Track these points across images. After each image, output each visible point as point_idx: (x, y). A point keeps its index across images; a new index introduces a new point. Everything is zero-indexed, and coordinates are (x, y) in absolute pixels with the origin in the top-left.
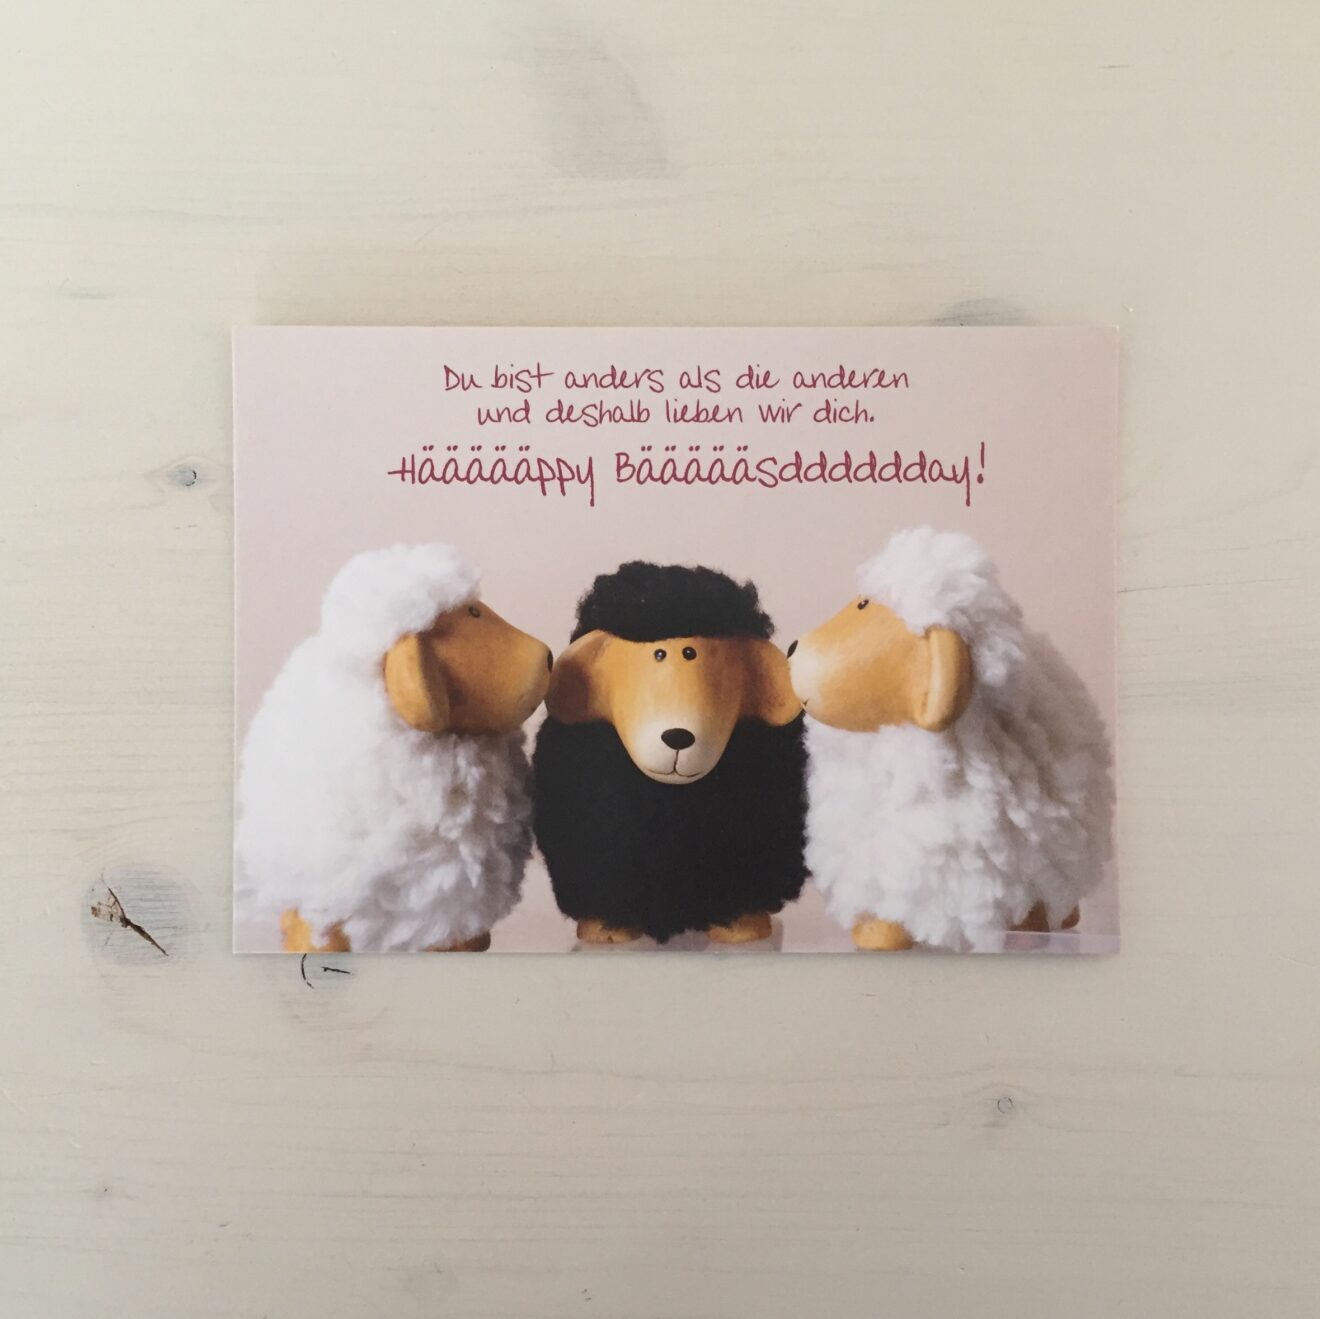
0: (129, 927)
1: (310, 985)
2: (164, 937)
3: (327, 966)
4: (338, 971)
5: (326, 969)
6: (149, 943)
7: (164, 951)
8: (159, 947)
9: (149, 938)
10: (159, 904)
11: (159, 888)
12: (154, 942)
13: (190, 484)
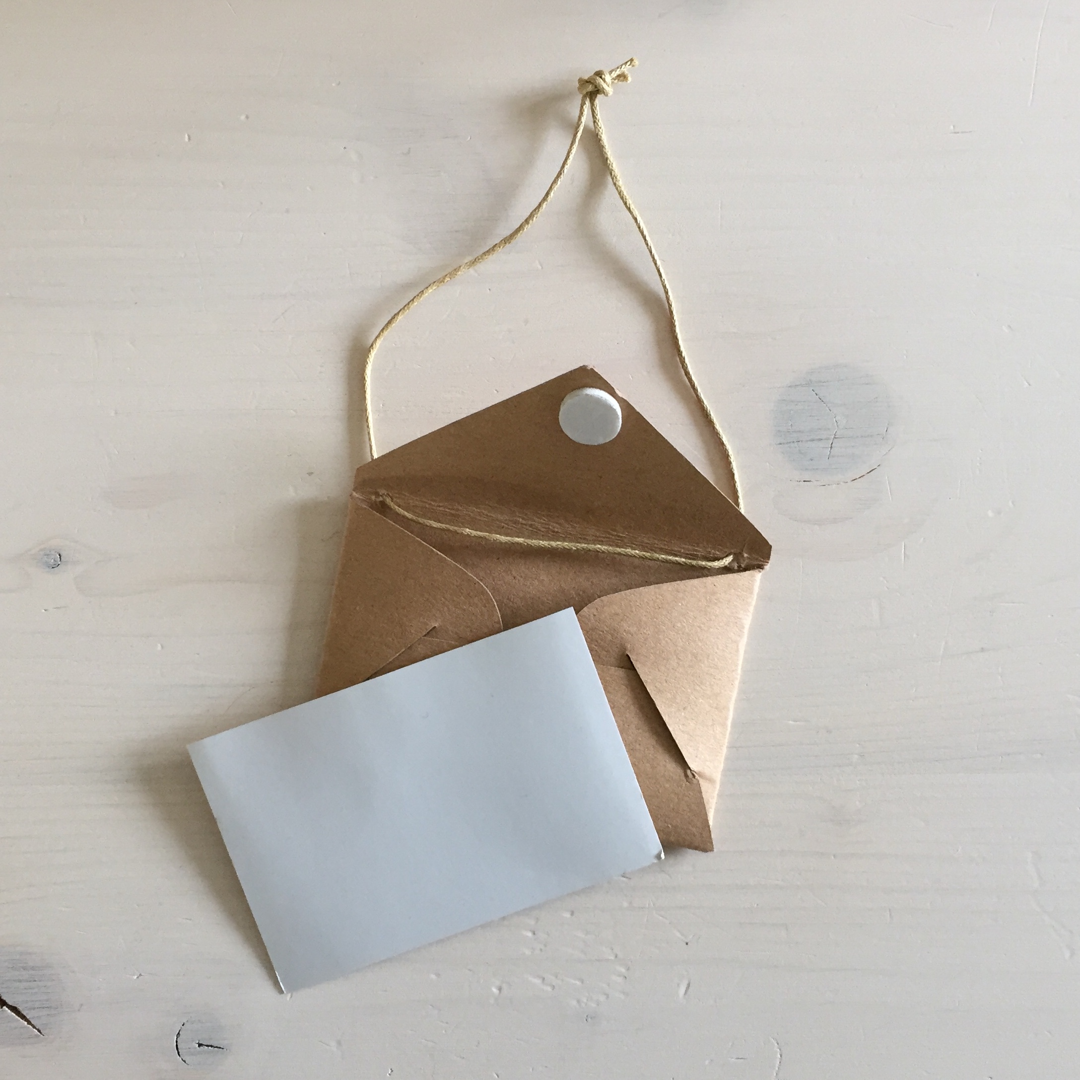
0: (5, 1007)
1: (185, 1061)
2: (39, 1017)
3: (200, 1043)
4: (212, 1046)
5: (200, 1045)
6: (26, 1023)
7: (39, 1031)
8: (34, 1027)
9: (23, 1017)
10: (33, 984)
11: (33, 968)
12: (29, 1023)
13: (55, 566)
